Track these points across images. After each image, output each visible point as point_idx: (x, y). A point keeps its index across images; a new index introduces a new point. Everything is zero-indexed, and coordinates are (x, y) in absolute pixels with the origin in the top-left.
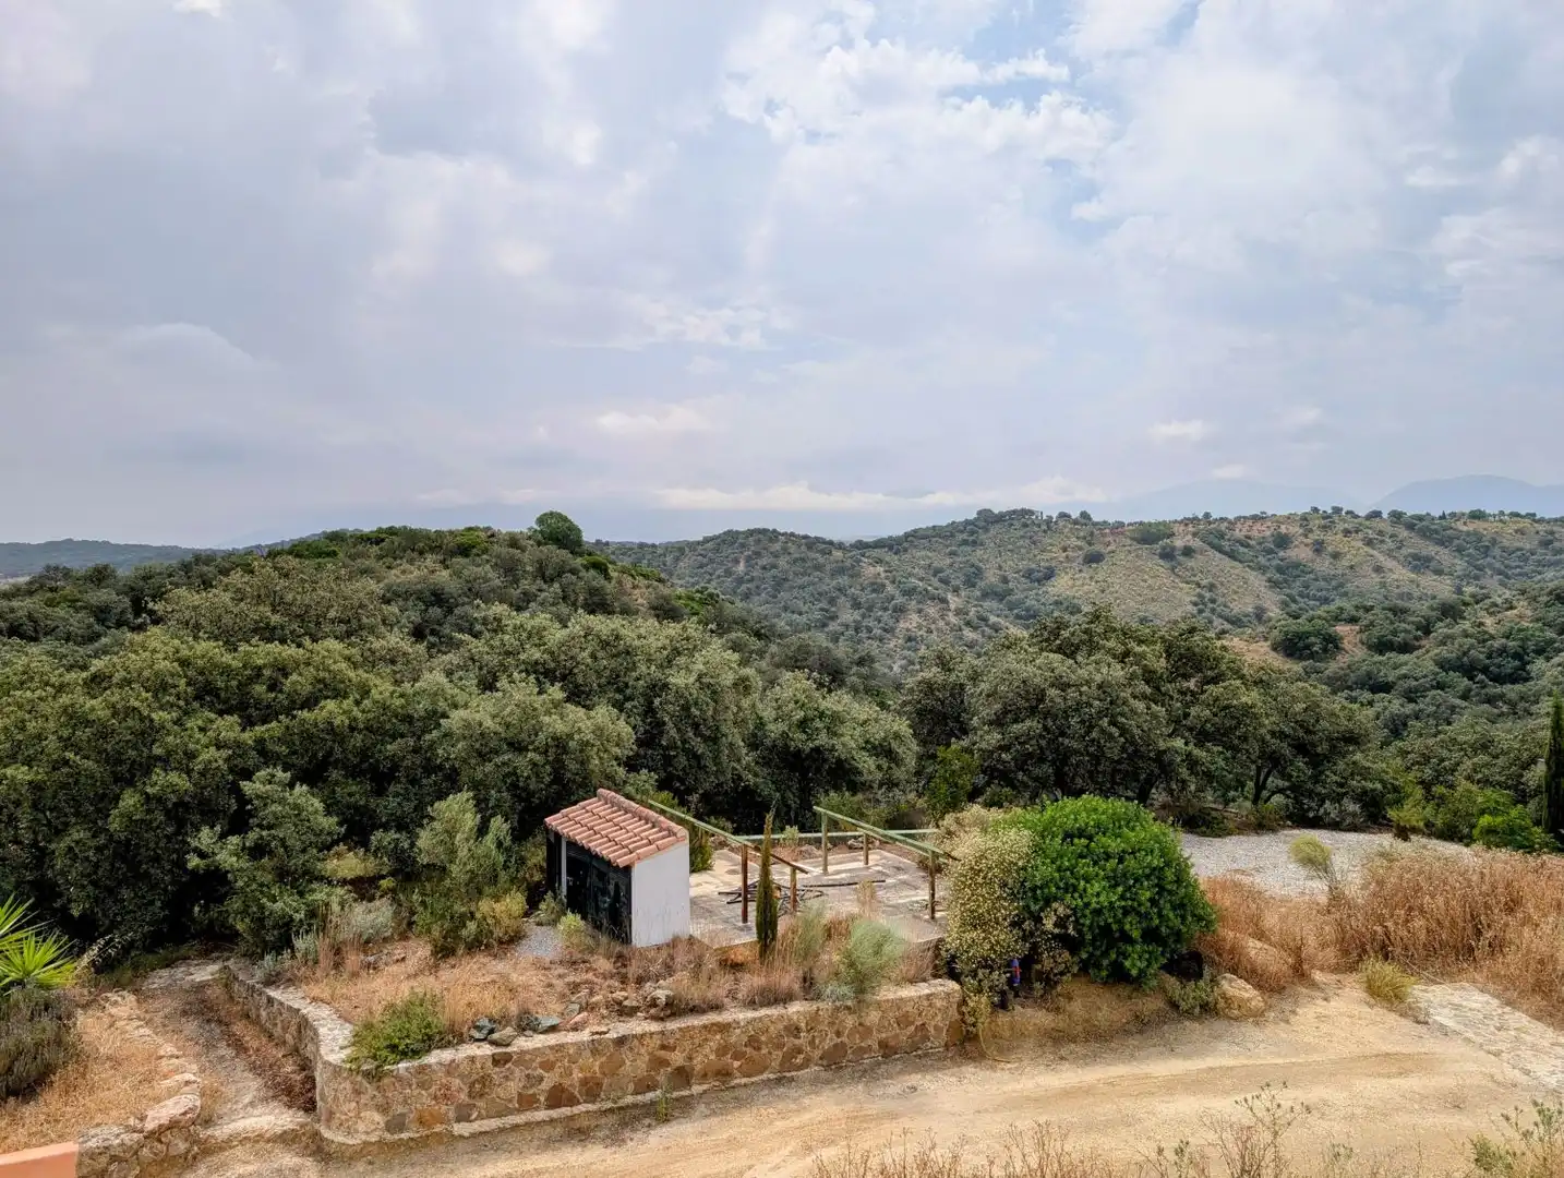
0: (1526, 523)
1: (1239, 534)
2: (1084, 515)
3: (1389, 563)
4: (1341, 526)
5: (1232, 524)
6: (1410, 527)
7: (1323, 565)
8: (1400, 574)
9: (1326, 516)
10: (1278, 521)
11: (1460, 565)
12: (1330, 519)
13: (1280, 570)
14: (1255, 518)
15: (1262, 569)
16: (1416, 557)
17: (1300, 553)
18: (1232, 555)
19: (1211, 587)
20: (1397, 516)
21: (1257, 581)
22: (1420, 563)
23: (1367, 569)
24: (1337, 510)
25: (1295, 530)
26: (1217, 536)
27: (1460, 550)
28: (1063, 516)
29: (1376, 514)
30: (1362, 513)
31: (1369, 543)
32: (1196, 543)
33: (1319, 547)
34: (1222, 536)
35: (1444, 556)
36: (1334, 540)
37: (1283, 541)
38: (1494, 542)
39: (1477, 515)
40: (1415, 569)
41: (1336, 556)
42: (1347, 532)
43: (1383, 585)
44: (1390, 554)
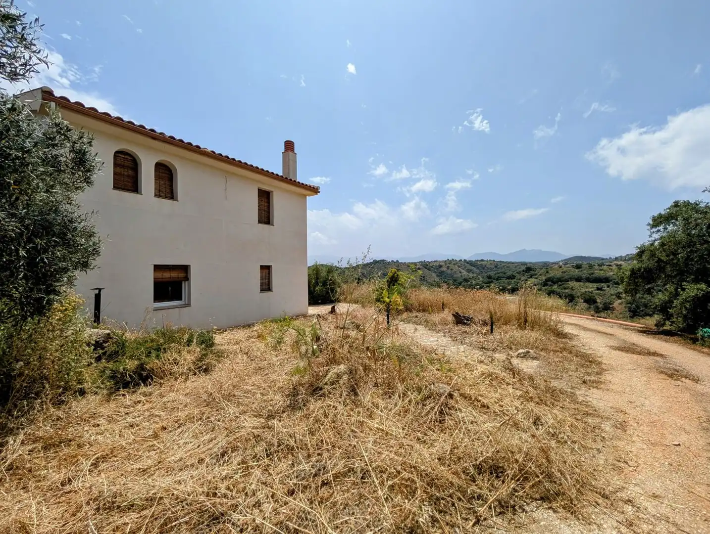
0: (492, 262)
1: (431, 265)
2: (397, 261)
3: (463, 271)
4: (453, 263)
5: (429, 263)
6: (468, 263)
7: (449, 272)
8: (465, 273)
9: (450, 261)
10: (440, 262)
11: (478, 271)
12: (450, 262)
13: (440, 273)
14: (435, 261)
15: (435, 272)
16: (468, 269)
17: (444, 269)
18: (429, 270)
19: (424, 277)
20: (465, 260)
21: (434, 275)
22: (469, 271)
23: (458, 272)
24: (453, 259)
25: (443, 264)
26: (425, 265)
27: (478, 268)
28: (392, 261)
29: (461, 260)
30: (458, 260)
31: (459, 267)
32: (421, 267)
33: (448, 268)
34: (427, 265)
35: (475, 269)
36: (451, 266)
37: (440, 266)
38: (485, 266)
39: (482, 260)
40: (469, 272)
41: (452, 270)
42: (454, 264)
43: (461, 276)
44: (463, 269)
